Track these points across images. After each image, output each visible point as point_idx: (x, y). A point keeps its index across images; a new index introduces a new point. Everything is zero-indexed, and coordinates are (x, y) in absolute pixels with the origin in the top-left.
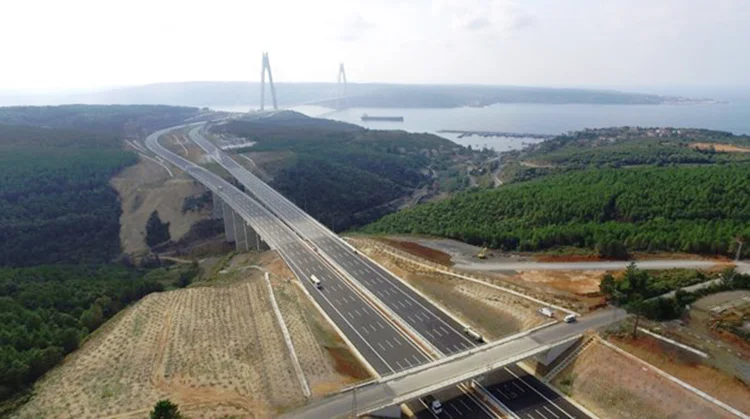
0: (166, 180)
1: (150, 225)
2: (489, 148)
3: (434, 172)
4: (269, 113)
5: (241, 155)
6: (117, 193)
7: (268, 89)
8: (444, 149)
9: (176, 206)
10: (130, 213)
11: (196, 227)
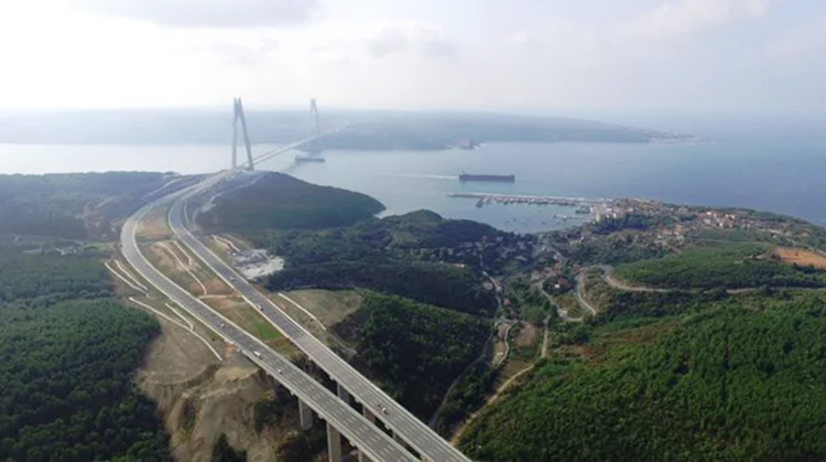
3: (494, 281)
5: (281, 295)
6: (152, 404)
8: (488, 241)
9: (246, 418)
10: (183, 441)
11: (283, 452)
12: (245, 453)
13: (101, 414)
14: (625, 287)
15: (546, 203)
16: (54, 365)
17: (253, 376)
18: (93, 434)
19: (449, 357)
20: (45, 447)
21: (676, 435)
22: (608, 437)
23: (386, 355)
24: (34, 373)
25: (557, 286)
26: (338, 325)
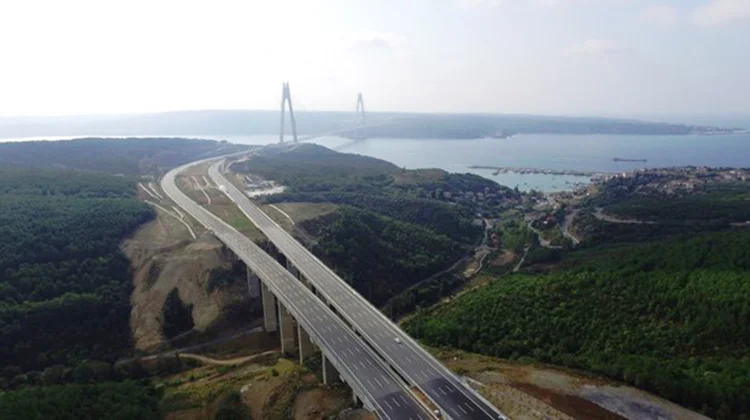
0: (187, 243)
1: (168, 308)
2: (537, 191)
3: (486, 221)
4: (290, 147)
5: (271, 205)
6: (127, 262)
7: (288, 119)
8: (490, 192)
9: (200, 281)
10: (143, 291)
11: (226, 311)
12: (191, 306)
13: (84, 263)
14: (612, 219)
15: (562, 174)
16: (61, 227)
17: (215, 249)
18: (73, 276)
19: (414, 262)
20: (34, 279)
21: (618, 316)
22: (544, 317)
23: (346, 249)
24: (44, 230)
25: (545, 222)
26: (307, 221)
